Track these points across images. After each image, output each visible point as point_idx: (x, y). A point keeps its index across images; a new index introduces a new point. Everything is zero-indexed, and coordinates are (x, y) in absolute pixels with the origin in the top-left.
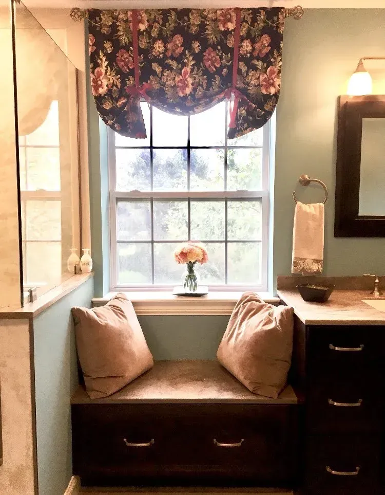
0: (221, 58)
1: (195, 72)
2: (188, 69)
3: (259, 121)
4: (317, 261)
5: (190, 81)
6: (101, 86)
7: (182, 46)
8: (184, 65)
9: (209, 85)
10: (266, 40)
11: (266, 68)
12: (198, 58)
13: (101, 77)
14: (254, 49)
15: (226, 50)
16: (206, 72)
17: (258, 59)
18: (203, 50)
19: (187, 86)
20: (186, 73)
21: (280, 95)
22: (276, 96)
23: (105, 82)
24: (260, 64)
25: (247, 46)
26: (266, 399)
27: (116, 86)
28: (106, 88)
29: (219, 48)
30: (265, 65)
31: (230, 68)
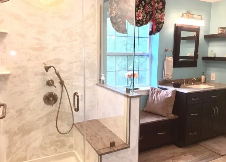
0: (150, 9)
1: (143, 12)
2: (141, 11)
3: (158, 30)
4: (171, 75)
5: (142, 15)
6: (113, 13)
7: (138, 2)
8: (139, 9)
9: (147, 17)
10: (161, 4)
11: (161, 13)
12: (144, 7)
13: (113, 10)
14: (158, 6)
15: (151, 6)
16: (146, 13)
17: (159, 10)
18: (145, 5)
19: (140, 16)
20: (140, 12)
21: (164, 22)
22: (163, 22)
23: (115, 12)
24: (159, 11)
25: (156, 5)
26: (170, 118)
27: (119, 14)
28: (115, 14)
29: (149, 4)
30: (161, 12)
31: (152, 12)
